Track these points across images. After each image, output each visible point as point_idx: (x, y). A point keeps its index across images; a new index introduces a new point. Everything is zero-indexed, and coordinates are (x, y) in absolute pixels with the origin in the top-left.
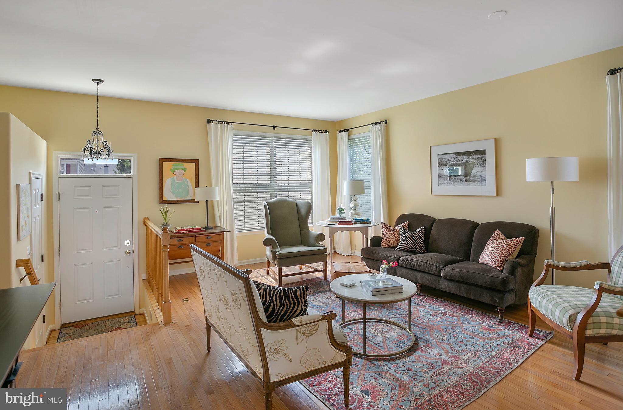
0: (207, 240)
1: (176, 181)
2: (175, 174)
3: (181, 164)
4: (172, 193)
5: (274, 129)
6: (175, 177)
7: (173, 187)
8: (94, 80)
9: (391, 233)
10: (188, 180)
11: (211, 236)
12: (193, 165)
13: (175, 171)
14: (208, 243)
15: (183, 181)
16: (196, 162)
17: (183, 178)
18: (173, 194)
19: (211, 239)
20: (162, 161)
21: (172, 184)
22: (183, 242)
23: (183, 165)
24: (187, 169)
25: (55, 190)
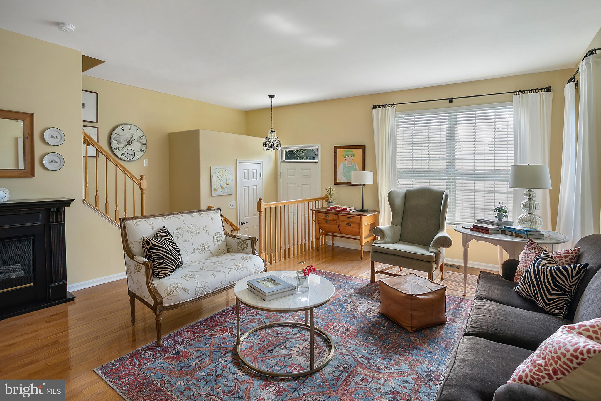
0: (347, 220)
1: (347, 166)
2: (346, 160)
3: (351, 151)
4: (344, 175)
5: (451, 101)
6: (346, 162)
7: (344, 170)
8: (270, 96)
9: (528, 260)
10: (356, 164)
11: (351, 217)
12: (360, 150)
13: (346, 157)
14: (348, 223)
15: (352, 165)
16: (363, 147)
17: (352, 163)
18: (344, 177)
19: (351, 220)
20: (336, 148)
21: (344, 169)
22: (328, 218)
23: (352, 151)
24: (355, 154)
25: (279, 171)
